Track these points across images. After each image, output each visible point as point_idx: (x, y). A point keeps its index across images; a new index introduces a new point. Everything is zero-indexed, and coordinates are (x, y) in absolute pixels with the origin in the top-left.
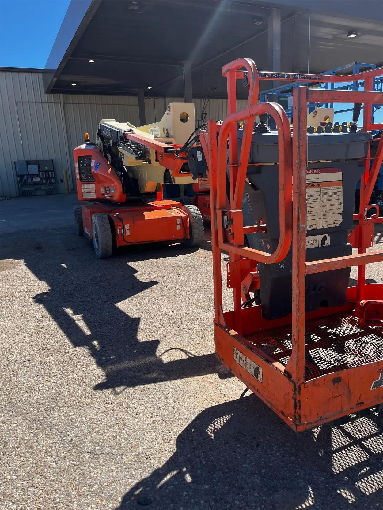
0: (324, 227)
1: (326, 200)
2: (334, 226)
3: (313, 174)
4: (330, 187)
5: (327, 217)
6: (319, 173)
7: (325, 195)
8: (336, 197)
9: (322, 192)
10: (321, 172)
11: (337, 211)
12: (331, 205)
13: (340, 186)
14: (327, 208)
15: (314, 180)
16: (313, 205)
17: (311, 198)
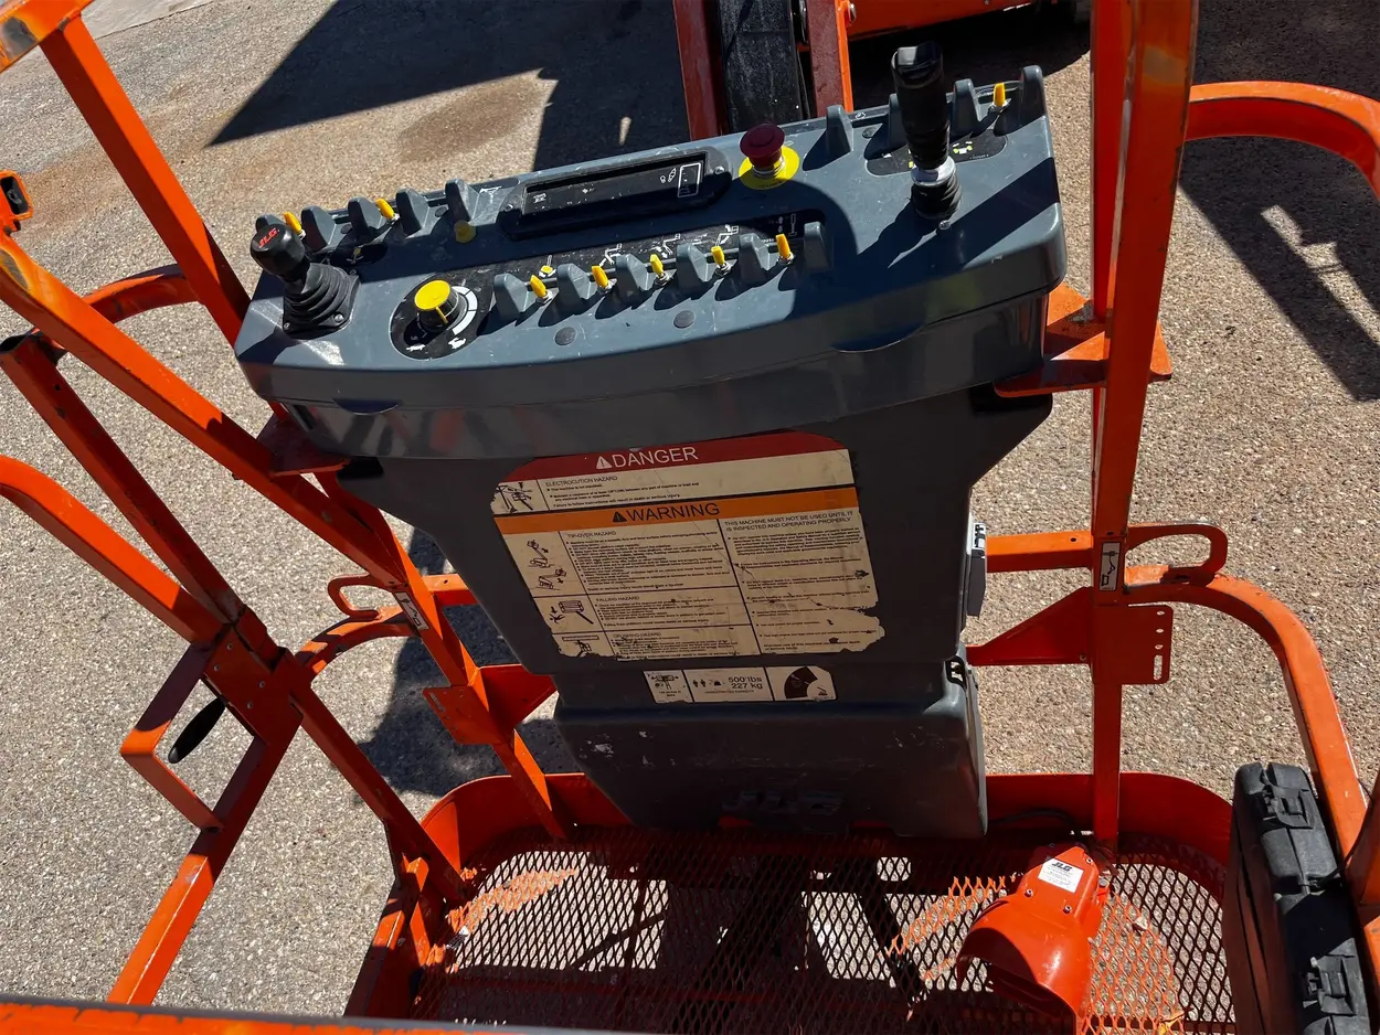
0: (778, 652)
1: (767, 565)
2: (837, 648)
3: (657, 465)
4: (773, 516)
5: (788, 619)
6: (691, 461)
7: (753, 545)
8: (825, 553)
9: (728, 534)
10: (707, 457)
11: (840, 601)
12: (801, 580)
13: (845, 510)
14: (780, 592)
15: (672, 491)
16: (688, 582)
17: (669, 557)
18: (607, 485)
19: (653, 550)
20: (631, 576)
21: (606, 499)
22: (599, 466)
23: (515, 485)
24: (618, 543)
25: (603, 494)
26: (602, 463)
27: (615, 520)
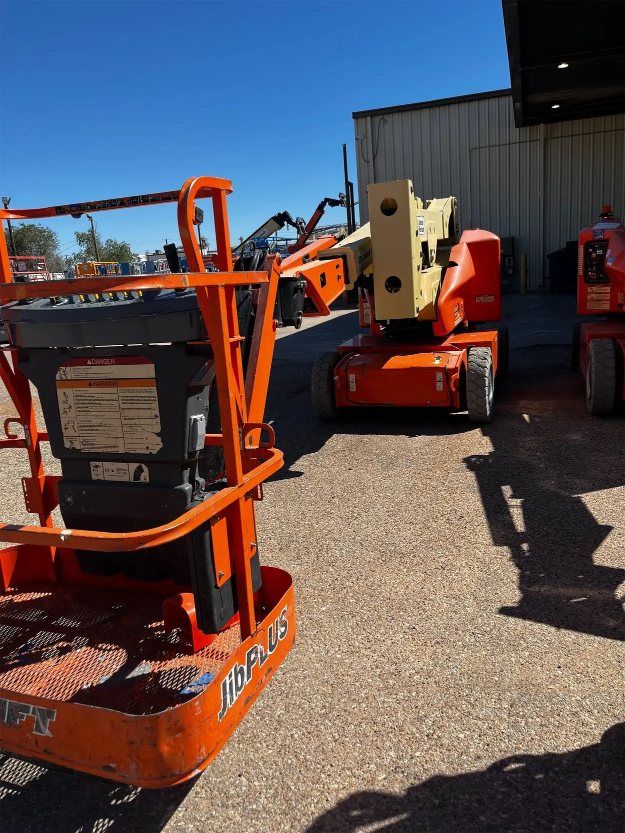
0: (131, 452)
1: (129, 409)
2: (148, 452)
3: (104, 365)
4: (133, 388)
5: (134, 436)
6: (113, 364)
7: (126, 400)
8: (146, 406)
9: (120, 394)
10: (118, 363)
11: (150, 429)
12: (139, 418)
13: (152, 388)
14: (132, 422)
15: (106, 375)
16: (107, 415)
17: (103, 403)
18: (89, 371)
19: (98, 399)
20: (91, 410)
21: (88, 376)
22: (88, 364)
23: (64, 368)
24: (89, 395)
25: (88, 374)
26: (89, 363)
27: (89, 385)
